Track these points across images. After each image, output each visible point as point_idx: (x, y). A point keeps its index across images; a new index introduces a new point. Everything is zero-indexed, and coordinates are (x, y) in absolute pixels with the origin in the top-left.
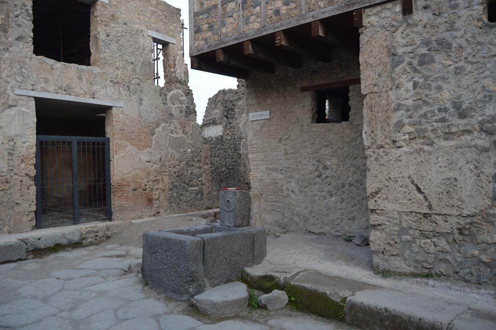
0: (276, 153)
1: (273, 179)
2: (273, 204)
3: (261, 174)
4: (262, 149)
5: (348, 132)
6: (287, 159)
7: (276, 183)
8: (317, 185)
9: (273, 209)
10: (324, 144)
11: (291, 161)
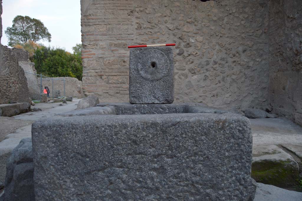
0: (126, 27)
1: (120, 57)
2: (118, 85)
3: (101, 52)
4: (104, 21)
5: (215, 11)
6: (140, 35)
7: (124, 62)
8: (177, 63)
9: (118, 92)
10: (188, 20)
11: (146, 37)
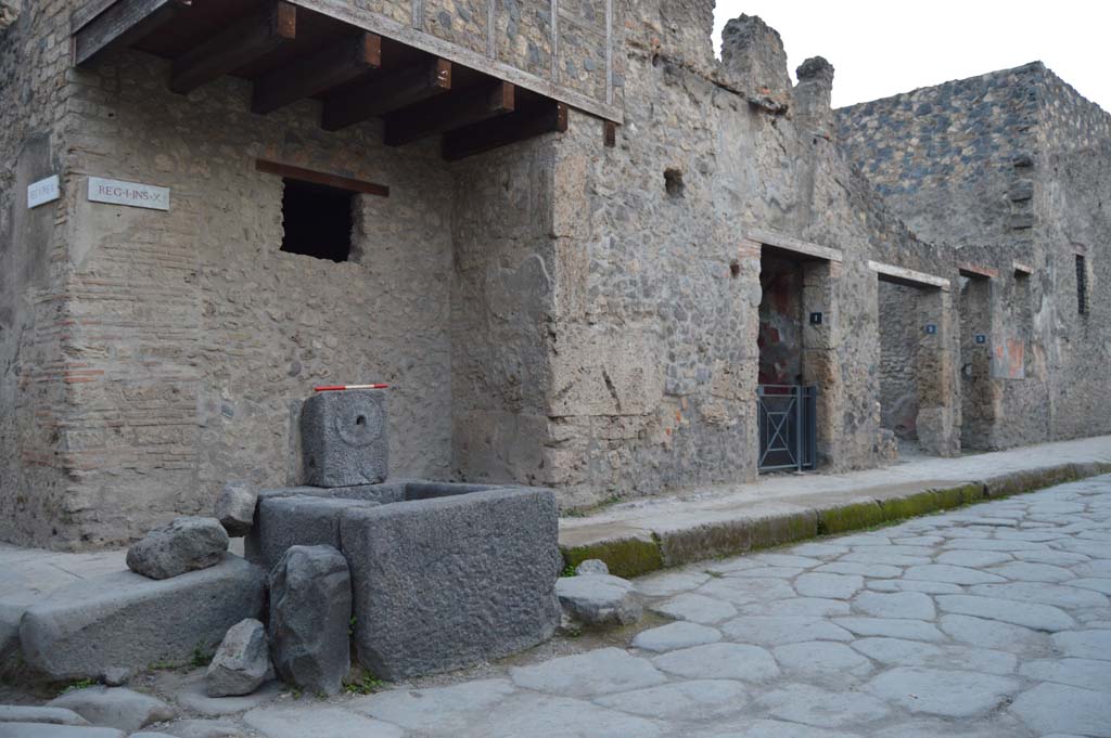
0: (180, 309)
1: (165, 380)
2: (161, 449)
3: (117, 366)
4: (127, 292)
6: (211, 328)
7: (175, 391)
8: (288, 394)
9: (160, 464)
10: (311, 301)
11: (223, 334)
